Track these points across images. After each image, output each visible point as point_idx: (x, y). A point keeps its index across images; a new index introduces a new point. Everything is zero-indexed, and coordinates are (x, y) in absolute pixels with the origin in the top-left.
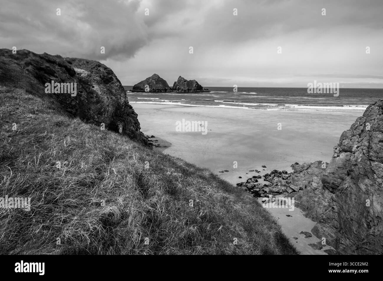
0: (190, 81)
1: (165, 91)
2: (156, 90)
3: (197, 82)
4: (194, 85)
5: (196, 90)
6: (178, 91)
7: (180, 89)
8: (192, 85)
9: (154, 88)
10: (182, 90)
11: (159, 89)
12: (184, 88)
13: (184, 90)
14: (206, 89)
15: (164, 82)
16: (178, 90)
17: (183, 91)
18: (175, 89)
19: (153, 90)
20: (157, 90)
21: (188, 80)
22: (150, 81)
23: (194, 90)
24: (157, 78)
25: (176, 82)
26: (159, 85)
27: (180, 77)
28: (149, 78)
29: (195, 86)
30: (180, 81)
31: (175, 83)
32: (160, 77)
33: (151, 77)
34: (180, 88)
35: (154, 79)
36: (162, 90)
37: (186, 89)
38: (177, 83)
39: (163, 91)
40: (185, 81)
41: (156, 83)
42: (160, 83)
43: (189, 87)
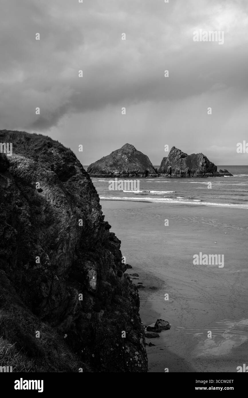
0: (193, 155)
1: (145, 175)
2: (129, 174)
3: (205, 158)
4: (201, 163)
5: (205, 172)
6: (169, 175)
7: (174, 170)
8: (197, 164)
9: (126, 170)
10: (178, 172)
11: (135, 172)
12: (181, 169)
13: (182, 173)
14: (223, 170)
15: (143, 159)
16: (170, 173)
17: (179, 176)
18: (164, 172)
19: (124, 173)
20: (132, 173)
21: (189, 154)
22: (118, 158)
23: (201, 172)
24: (131, 151)
25: (167, 158)
26: (134, 164)
27: (174, 148)
28: (117, 151)
29: (203, 166)
30: (174, 157)
31: (165, 159)
32: (136, 150)
33: (121, 149)
34: (172, 169)
35: (125, 154)
36: (140, 173)
37: (186, 170)
38: (168, 160)
39: (142, 176)
40: (184, 156)
41: (130, 161)
42: (136, 161)
43: (191, 168)
